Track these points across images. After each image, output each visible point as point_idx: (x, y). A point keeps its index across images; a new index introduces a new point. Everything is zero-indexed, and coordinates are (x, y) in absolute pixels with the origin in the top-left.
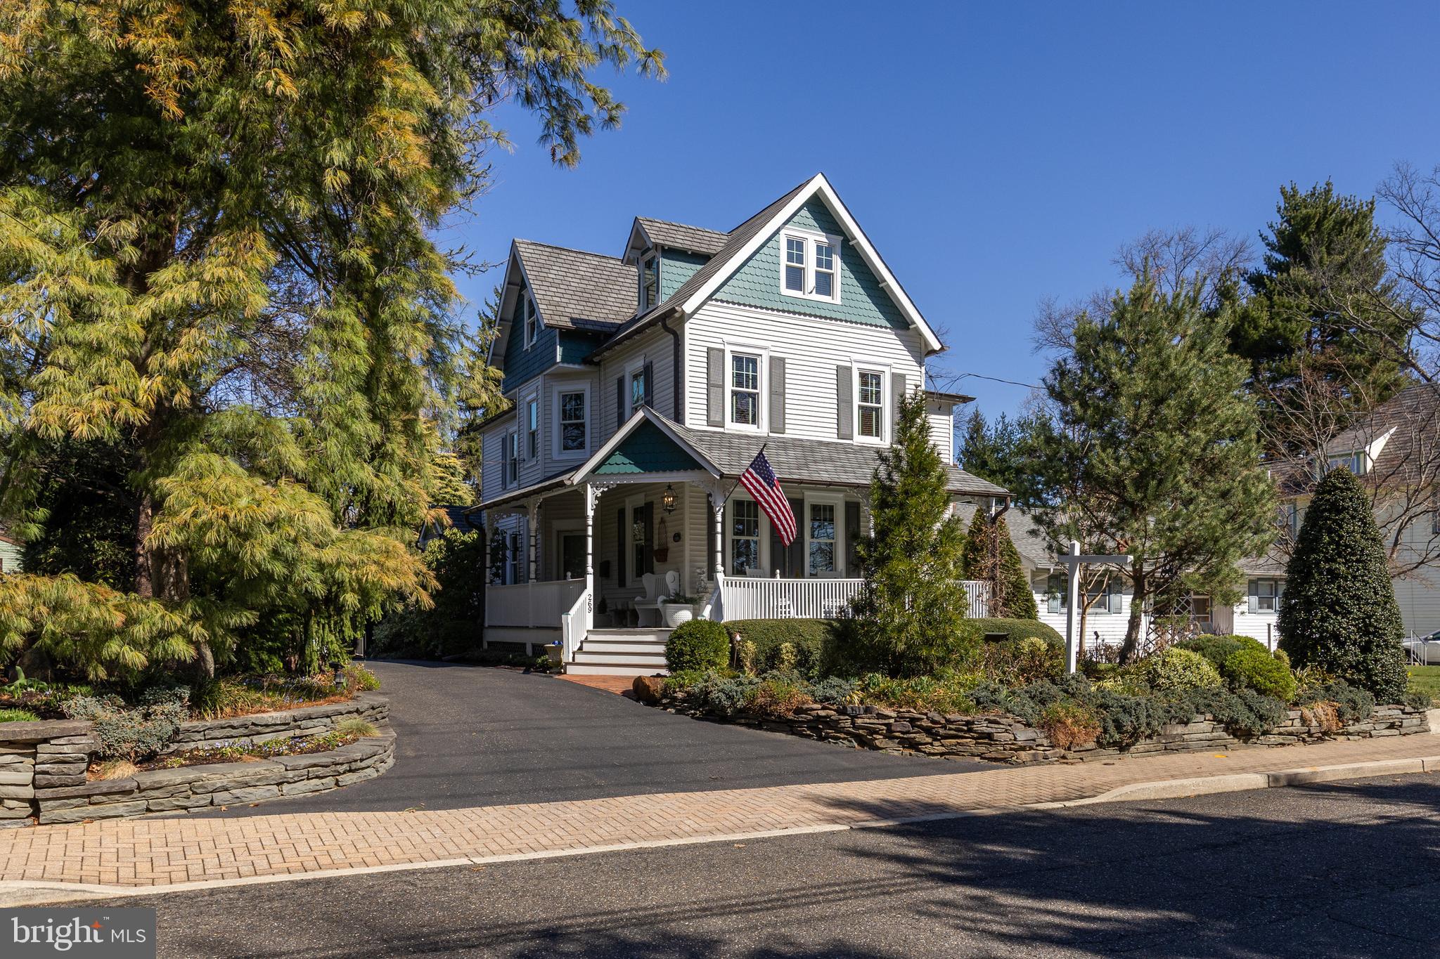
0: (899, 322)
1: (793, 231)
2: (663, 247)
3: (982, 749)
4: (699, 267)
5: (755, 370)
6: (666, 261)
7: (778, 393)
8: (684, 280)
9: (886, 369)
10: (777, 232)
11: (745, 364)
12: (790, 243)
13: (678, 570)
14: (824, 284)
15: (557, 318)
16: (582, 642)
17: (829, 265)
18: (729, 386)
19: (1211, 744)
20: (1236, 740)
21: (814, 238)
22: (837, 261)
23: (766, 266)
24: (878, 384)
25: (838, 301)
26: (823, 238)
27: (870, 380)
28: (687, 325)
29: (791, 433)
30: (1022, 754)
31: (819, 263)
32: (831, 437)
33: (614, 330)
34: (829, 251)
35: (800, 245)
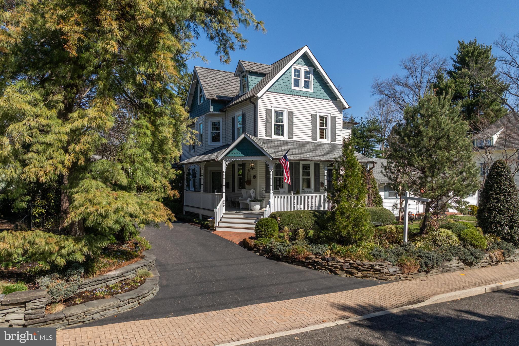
0: (334, 98)
1: (297, 66)
2: (249, 71)
3: (377, 275)
4: (262, 78)
5: (282, 116)
6: (250, 76)
7: (291, 124)
8: (257, 83)
9: (329, 115)
10: (291, 67)
11: (279, 114)
12: (295, 71)
13: (255, 189)
14: (307, 85)
15: (210, 95)
16: (221, 218)
17: (309, 78)
18: (273, 122)
19: (458, 268)
20: (467, 266)
21: (303, 68)
22: (312, 76)
23: (287, 79)
24: (326, 121)
25: (312, 91)
26: (307, 68)
27: (323, 119)
28: (259, 101)
29: (296, 138)
30: (392, 277)
31: (305, 78)
32: (310, 140)
33: (231, 99)
34: (309, 73)
35: (299, 71)
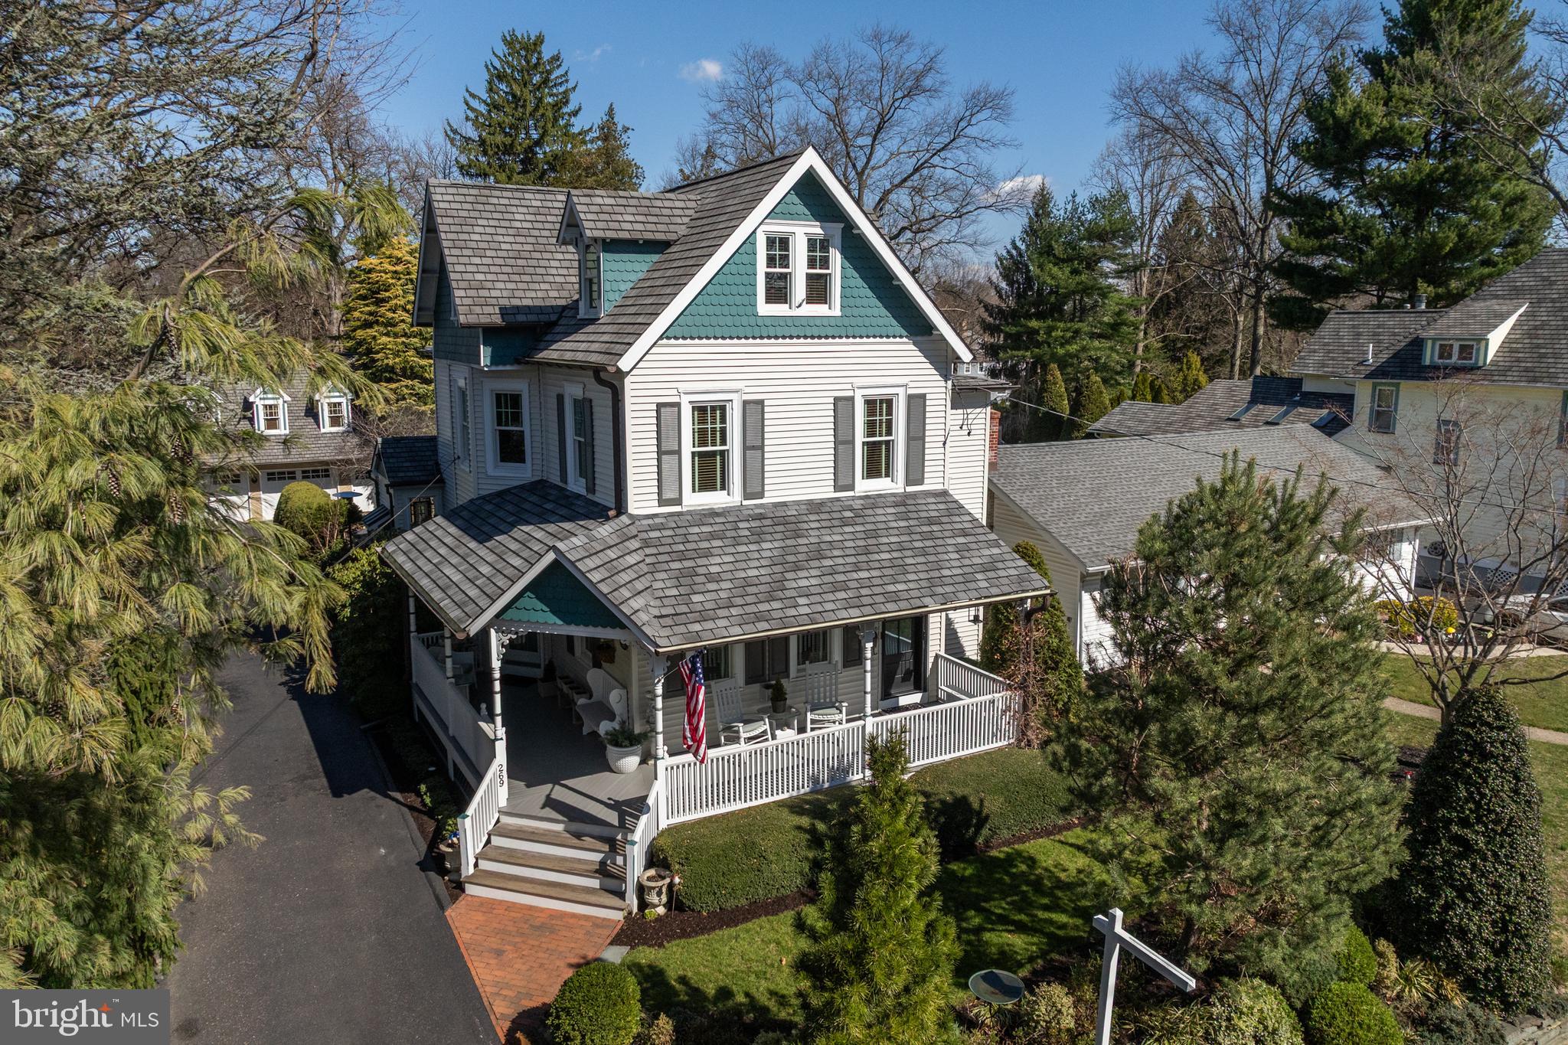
0: (918, 327)
1: (779, 228)
2: (604, 240)
4: (656, 257)
5: (723, 420)
6: (610, 256)
7: (754, 447)
8: (634, 277)
9: (901, 391)
10: (754, 232)
11: (710, 415)
12: (771, 242)
13: (625, 686)
14: (818, 290)
15: (478, 310)
16: (489, 835)
17: (825, 263)
18: (688, 447)
21: (802, 232)
22: (836, 257)
23: (738, 280)
24: (890, 412)
25: (837, 311)
26: (816, 230)
27: (879, 408)
28: (628, 380)
29: (771, 496)
31: (812, 263)
32: (824, 490)
34: (824, 245)
35: (784, 243)
